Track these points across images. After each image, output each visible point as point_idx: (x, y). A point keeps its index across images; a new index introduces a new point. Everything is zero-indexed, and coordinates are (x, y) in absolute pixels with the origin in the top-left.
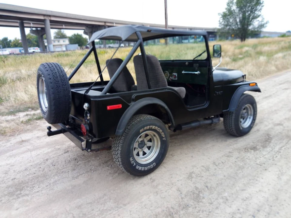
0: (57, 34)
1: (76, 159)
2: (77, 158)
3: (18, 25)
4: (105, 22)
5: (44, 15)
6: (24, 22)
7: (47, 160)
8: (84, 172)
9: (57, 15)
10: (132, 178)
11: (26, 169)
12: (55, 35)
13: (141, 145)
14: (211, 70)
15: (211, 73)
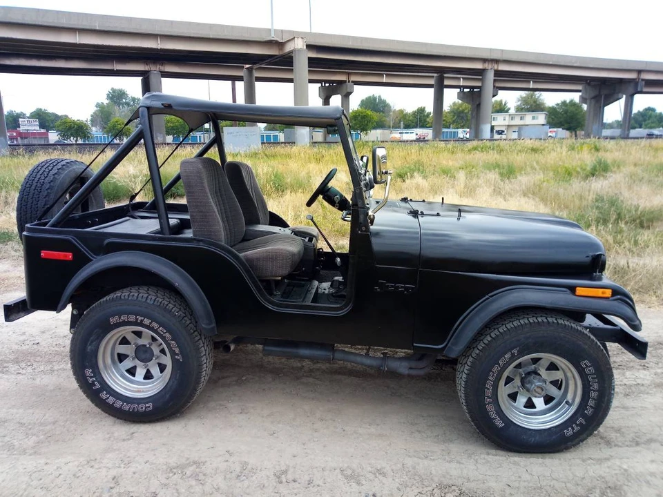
0: (524, 100)
3: (432, 82)
4: (639, 72)
5: (484, 60)
6: (445, 75)
9: (514, 58)
12: (519, 103)
13: (143, 354)
14: (362, 217)
15: (361, 223)
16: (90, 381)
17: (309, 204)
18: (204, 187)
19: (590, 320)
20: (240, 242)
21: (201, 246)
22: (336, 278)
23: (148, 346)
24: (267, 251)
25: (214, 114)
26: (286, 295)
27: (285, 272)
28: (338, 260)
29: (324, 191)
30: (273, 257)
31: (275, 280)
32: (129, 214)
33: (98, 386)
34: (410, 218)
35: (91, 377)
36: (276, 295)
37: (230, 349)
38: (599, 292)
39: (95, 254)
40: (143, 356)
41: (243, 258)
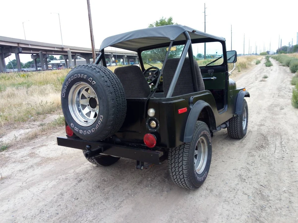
1: (99, 187)
2: (99, 184)
4: (18, 43)
7: (62, 194)
8: (124, 199)
10: (186, 193)
11: (40, 211)
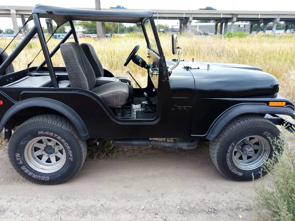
13: (49, 150)
14: (165, 72)
15: (164, 76)
16: (18, 159)
17: (126, 65)
18: (75, 59)
19: (268, 116)
20: (94, 87)
21: (77, 92)
22: (143, 102)
23: (53, 147)
24: (113, 93)
25: (70, 16)
26: (123, 115)
27: (123, 103)
28: (145, 94)
29: (133, 57)
30: (116, 96)
31: (117, 108)
32: (28, 74)
33: (21, 162)
34: (185, 71)
35: (18, 158)
36: (118, 115)
37: (97, 145)
38: (279, 104)
39: (16, 101)
40: (49, 151)
41: (100, 97)
